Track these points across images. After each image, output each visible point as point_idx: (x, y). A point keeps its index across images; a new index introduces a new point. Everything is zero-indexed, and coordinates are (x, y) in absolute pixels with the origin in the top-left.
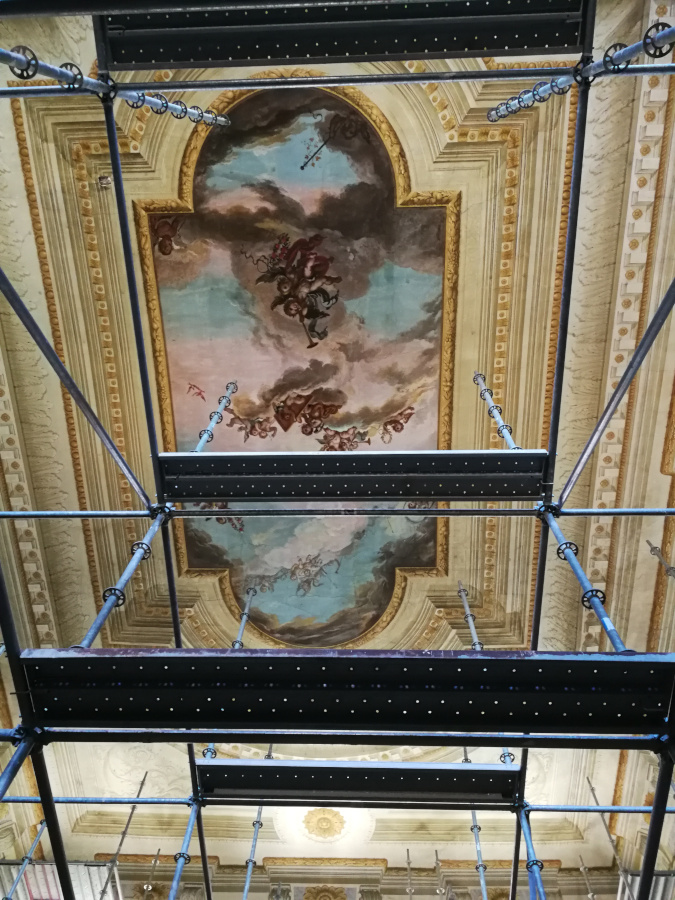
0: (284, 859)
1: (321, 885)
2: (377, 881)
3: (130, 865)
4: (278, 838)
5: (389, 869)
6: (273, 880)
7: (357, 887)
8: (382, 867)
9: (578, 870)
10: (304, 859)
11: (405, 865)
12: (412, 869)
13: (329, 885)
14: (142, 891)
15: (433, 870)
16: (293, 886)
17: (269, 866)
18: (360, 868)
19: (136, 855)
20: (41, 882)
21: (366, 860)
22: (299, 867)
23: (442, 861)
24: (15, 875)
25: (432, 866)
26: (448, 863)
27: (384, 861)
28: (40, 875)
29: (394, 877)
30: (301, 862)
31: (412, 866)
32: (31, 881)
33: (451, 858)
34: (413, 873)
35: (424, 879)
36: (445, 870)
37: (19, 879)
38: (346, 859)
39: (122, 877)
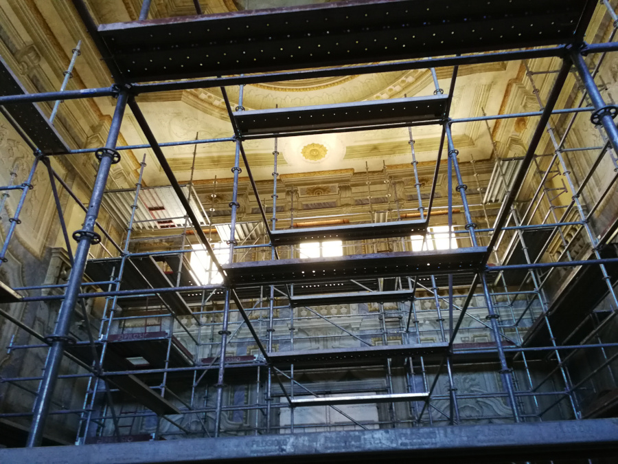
0: (292, 174)
1: (315, 186)
2: (348, 180)
3: (199, 185)
4: (287, 163)
5: (354, 174)
6: (287, 186)
7: (337, 185)
8: (350, 173)
9: (469, 162)
10: (304, 173)
11: (365, 170)
12: (369, 172)
13: (320, 185)
14: (211, 199)
15: (382, 171)
16: (299, 188)
17: (283, 179)
18: (338, 174)
19: (202, 180)
20: (150, 199)
21: (341, 170)
22: (301, 178)
23: (387, 166)
24: (134, 197)
25: (381, 169)
26: (390, 167)
27: (352, 169)
28: (148, 195)
29: (359, 177)
30: (302, 175)
31: (369, 170)
32: (144, 198)
33: (393, 163)
34: (370, 174)
35: (376, 176)
36: (389, 171)
37: (137, 199)
38: (329, 171)
39: (198, 192)
